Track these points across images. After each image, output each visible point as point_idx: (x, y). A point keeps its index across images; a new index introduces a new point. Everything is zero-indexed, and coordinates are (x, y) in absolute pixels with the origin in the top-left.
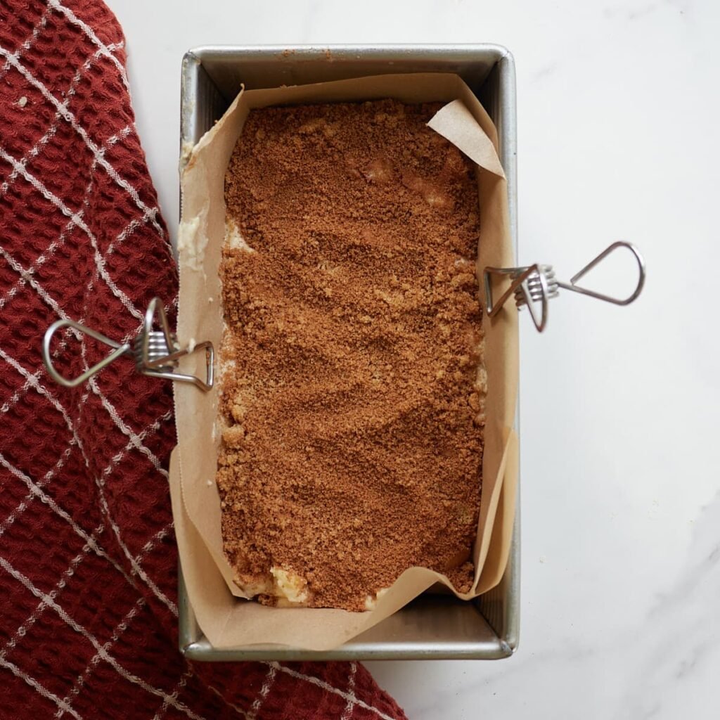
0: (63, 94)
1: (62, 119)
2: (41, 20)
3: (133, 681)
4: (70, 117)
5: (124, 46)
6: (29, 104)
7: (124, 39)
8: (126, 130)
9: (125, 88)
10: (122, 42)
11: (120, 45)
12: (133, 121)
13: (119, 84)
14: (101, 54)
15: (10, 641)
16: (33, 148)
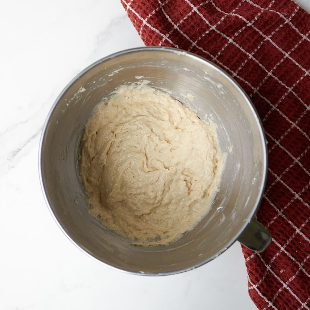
0: (268, 273)
1: (268, 264)
2: (275, 298)
3: (246, 81)
4: (266, 265)
6: (280, 270)
7: (248, 291)
8: (248, 259)
9: (248, 274)
10: (249, 289)
11: (250, 288)
12: (246, 263)
13: (250, 275)
14: (256, 285)
15: (287, 95)
16: (278, 255)
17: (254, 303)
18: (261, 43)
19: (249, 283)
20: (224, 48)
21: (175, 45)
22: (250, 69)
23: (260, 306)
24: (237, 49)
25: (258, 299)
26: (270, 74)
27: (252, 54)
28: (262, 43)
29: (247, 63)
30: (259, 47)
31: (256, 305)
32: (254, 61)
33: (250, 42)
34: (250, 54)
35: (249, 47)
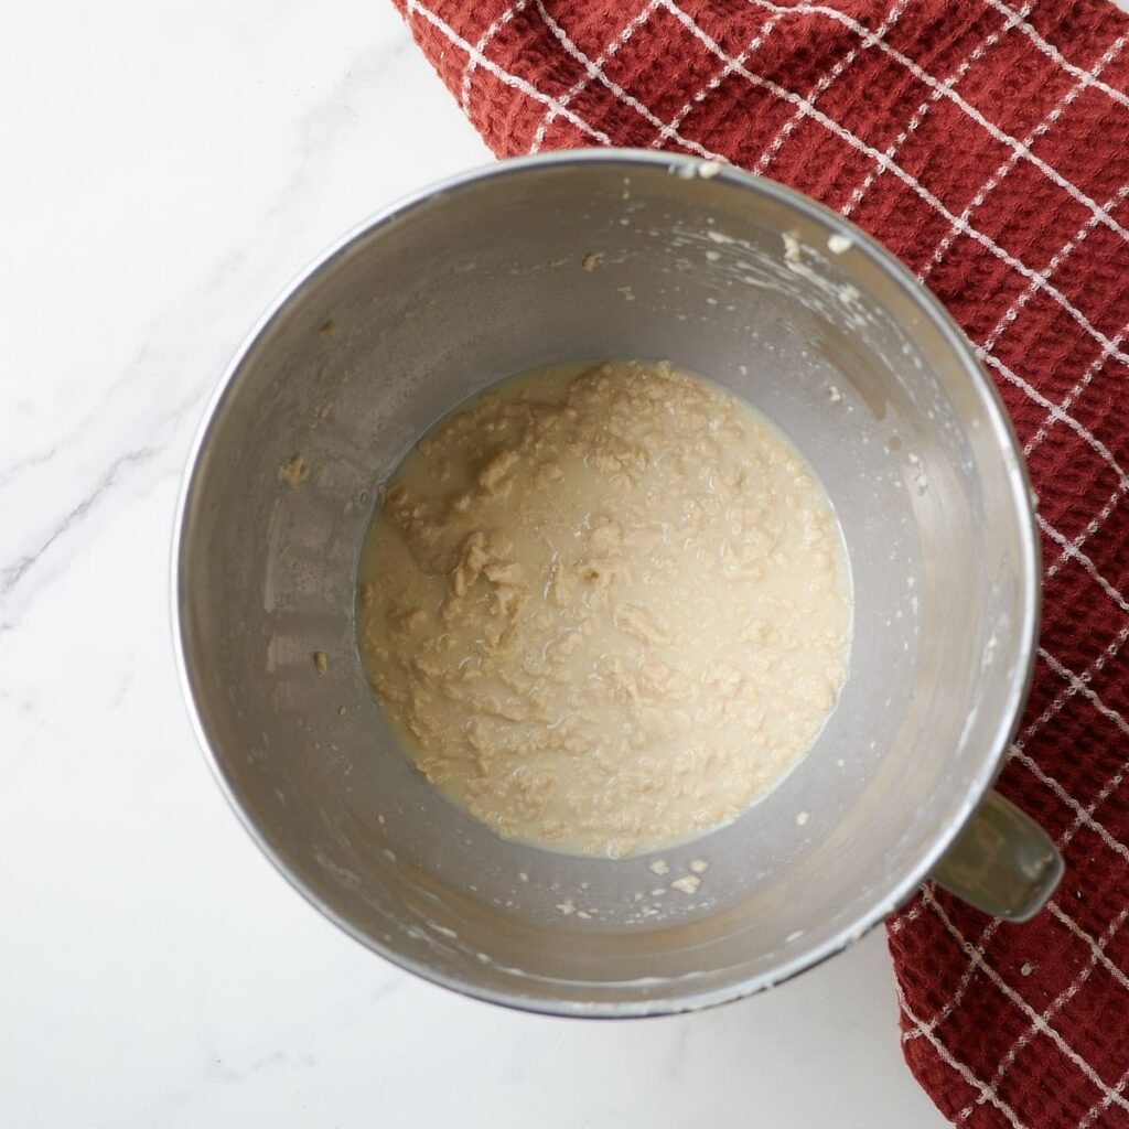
0: (976, 977)
1: (975, 945)
2: (1005, 1071)
4: (968, 948)
5: (903, 1036)
6: (1019, 967)
7: (903, 1045)
8: (897, 927)
9: (900, 983)
10: (905, 1040)
11: (907, 1036)
12: (890, 941)
13: (905, 985)
14: (929, 1023)
15: (1026, 302)
17: (924, 1092)
18: (920, 109)
19: (904, 1016)
20: (784, 138)
21: (594, 134)
22: (885, 211)
23: (948, 1102)
24: (830, 139)
25: (940, 1076)
26: (960, 224)
27: (888, 152)
28: (923, 108)
29: (874, 189)
30: (914, 124)
31: (932, 1097)
32: (899, 178)
33: (877, 108)
34: (883, 151)
35: (876, 128)
